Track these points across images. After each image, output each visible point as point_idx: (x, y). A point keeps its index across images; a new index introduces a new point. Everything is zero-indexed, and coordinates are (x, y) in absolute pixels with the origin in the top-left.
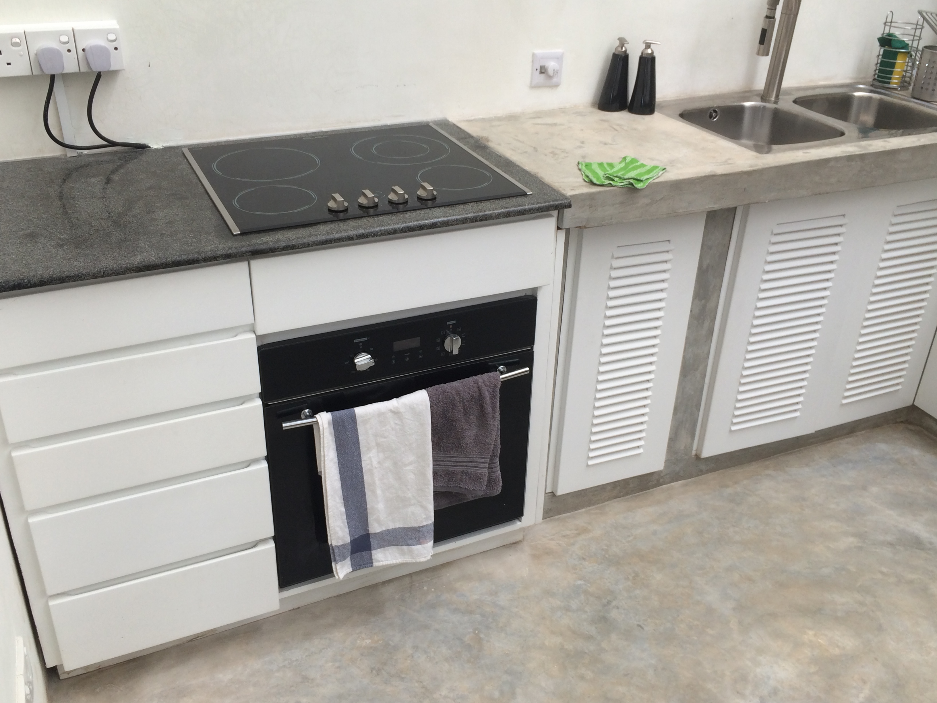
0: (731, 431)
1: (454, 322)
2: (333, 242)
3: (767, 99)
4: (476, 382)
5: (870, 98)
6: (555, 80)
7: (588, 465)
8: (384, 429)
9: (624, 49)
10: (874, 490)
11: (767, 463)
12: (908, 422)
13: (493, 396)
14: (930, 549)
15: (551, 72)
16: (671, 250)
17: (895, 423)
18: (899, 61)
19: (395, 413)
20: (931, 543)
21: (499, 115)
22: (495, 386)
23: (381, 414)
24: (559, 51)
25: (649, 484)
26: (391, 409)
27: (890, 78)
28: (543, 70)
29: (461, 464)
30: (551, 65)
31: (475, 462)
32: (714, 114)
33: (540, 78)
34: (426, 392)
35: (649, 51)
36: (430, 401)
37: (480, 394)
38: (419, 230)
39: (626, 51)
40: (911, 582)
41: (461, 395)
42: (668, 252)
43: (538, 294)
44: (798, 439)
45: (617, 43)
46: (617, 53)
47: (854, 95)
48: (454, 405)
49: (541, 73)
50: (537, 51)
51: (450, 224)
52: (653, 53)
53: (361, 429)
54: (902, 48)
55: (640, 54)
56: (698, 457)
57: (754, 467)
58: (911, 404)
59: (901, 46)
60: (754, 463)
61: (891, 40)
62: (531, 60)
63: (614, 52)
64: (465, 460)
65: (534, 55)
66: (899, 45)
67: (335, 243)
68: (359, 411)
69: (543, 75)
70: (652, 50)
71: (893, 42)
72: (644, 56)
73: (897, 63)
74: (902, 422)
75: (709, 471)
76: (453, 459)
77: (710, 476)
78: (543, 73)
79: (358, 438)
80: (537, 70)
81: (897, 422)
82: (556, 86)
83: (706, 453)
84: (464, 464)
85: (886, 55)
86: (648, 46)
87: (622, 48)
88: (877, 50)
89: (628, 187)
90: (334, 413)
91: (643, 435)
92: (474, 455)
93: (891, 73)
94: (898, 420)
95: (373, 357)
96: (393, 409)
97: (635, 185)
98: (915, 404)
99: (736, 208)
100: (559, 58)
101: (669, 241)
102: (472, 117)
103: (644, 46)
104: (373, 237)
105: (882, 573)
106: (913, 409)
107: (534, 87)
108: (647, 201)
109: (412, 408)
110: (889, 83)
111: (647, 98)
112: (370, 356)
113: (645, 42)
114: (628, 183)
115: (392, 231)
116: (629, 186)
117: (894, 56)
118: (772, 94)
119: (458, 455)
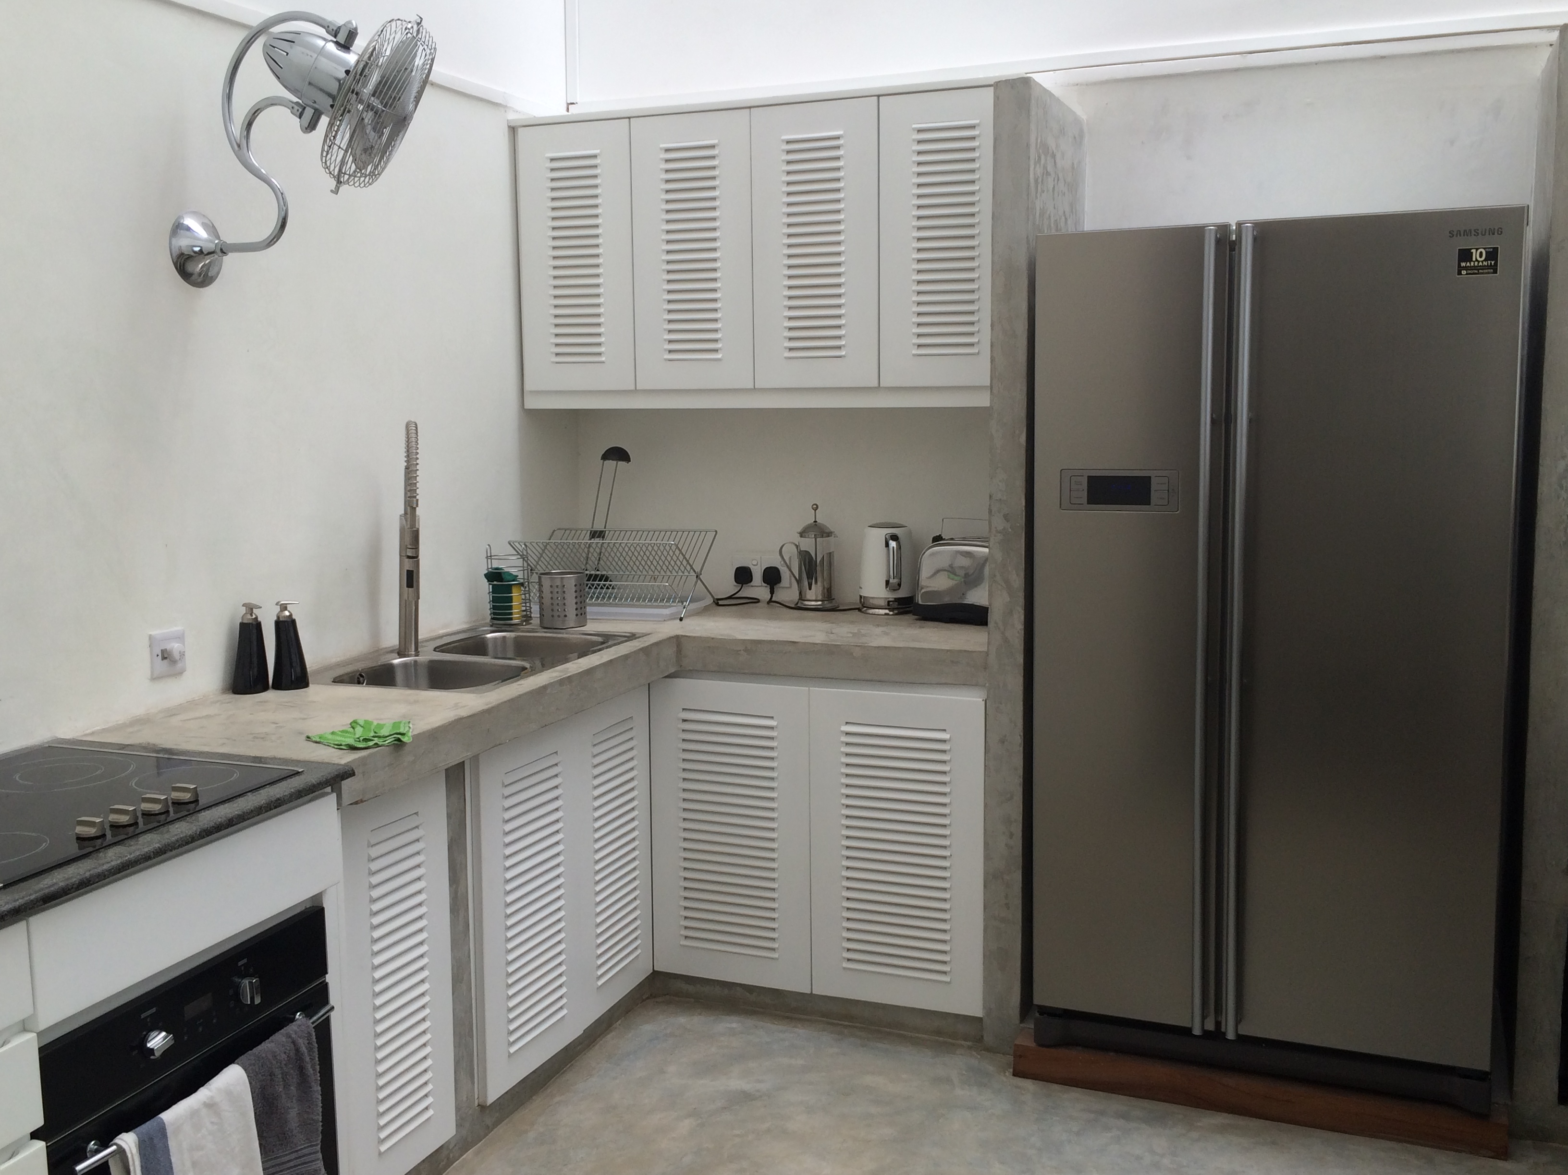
0: (510, 1055)
1: (245, 961)
2: (130, 867)
3: (406, 653)
4: (289, 1036)
5: (504, 637)
6: (179, 665)
7: (380, 1154)
8: (200, 1135)
9: (254, 616)
10: (672, 1069)
11: (549, 1090)
12: (652, 996)
13: (310, 1050)
14: (761, 1096)
15: (176, 655)
16: (421, 824)
17: (642, 1002)
18: (515, 594)
19: (210, 1105)
20: (758, 1091)
21: (120, 722)
22: (309, 1034)
23: (194, 1114)
24: (177, 628)
25: (440, 1166)
26: (205, 1102)
27: (511, 614)
28: (165, 655)
29: (289, 1165)
30: (175, 647)
31: (304, 1156)
32: (361, 679)
33: (162, 666)
34: (237, 1066)
35: (287, 613)
36: (248, 1076)
37: (297, 1050)
38: (217, 832)
39: (256, 618)
40: (769, 1131)
41: (278, 1057)
42: (417, 827)
43: (323, 902)
44: (566, 1049)
45: (243, 610)
46: (245, 621)
47: (486, 637)
48: (272, 1074)
49: (164, 658)
50: (153, 633)
51: (246, 817)
52: (291, 615)
53: (172, 1144)
54: (513, 581)
55: (275, 618)
56: (482, 1107)
57: (538, 1102)
58: (652, 971)
59: (512, 579)
60: (534, 1097)
61: (500, 573)
62: (148, 644)
63: (241, 621)
64: (293, 1156)
65: (150, 637)
66: (510, 578)
67: (132, 867)
68: (167, 1116)
69: (165, 661)
70: (289, 612)
71: (503, 576)
72: (281, 619)
73: (514, 598)
74: (648, 998)
75: (496, 1124)
76: (278, 1161)
77: (500, 1130)
78: (166, 658)
79: (171, 1160)
80: (158, 656)
81: (643, 1001)
82: (180, 673)
83: (492, 1096)
84: (292, 1164)
85: (495, 589)
86: (284, 607)
87: (252, 615)
88: (485, 587)
89: (394, 744)
90: (138, 1129)
91: (430, 1087)
92: (301, 1145)
93: (511, 608)
94: (644, 998)
95: (168, 1032)
96: (207, 1101)
97: (402, 739)
98: (655, 969)
99: (464, 762)
100: (180, 638)
101: (416, 813)
102: (87, 730)
103: (278, 609)
104: (171, 851)
105: (738, 1136)
106: (655, 976)
107: (155, 678)
108: (411, 758)
109: (229, 1093)
110: (511, 619)
111: (298, 669)
112: (164, 1034)
113: (280, 604)
114: (394, 739)
115: (190, 840)
116: (396, 742)
117: (509, 589)
118: (411, 646)
119: (283, 1152)
